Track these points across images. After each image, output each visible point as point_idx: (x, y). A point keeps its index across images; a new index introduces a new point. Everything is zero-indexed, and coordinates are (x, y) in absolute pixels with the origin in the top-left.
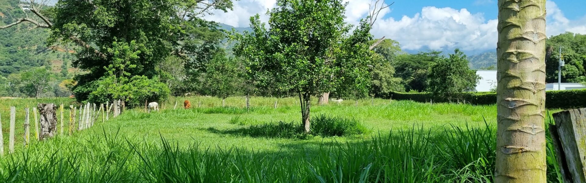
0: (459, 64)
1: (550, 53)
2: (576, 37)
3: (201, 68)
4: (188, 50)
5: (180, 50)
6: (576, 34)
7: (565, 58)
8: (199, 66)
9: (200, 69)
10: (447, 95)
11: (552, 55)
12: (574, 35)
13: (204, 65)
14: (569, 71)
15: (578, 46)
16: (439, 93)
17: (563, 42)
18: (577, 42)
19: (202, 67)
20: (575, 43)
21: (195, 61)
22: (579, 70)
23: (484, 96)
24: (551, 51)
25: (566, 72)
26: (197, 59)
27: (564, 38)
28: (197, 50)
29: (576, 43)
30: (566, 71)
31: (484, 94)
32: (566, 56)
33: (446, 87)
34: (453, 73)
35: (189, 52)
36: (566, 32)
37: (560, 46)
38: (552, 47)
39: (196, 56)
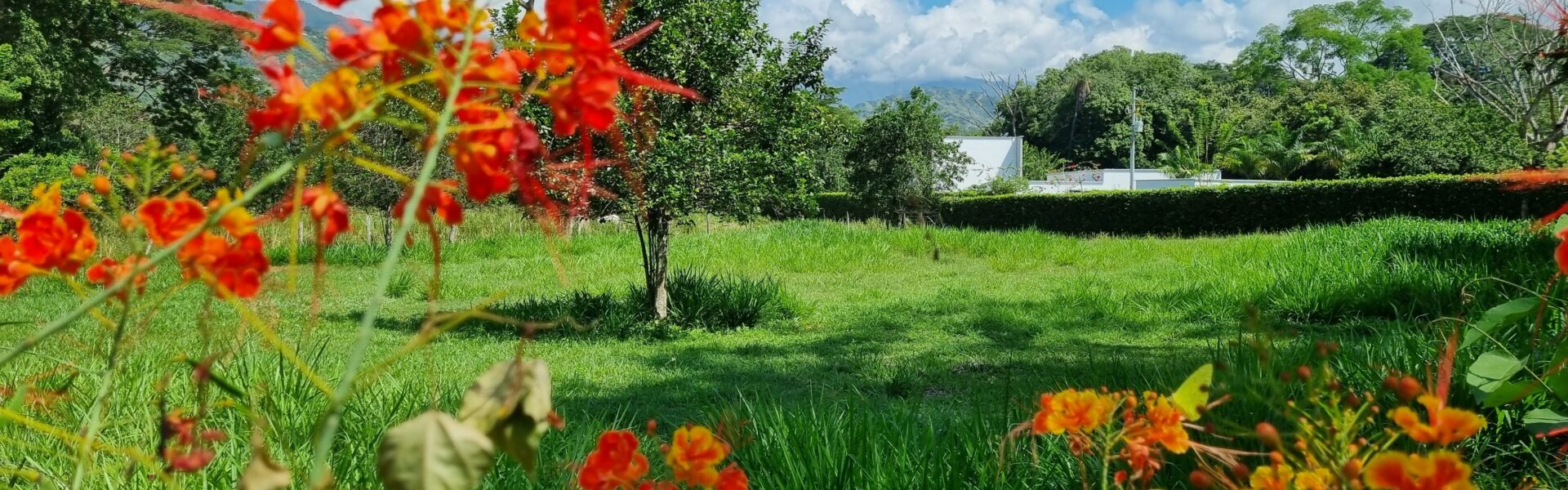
0: (921, 126)
1: (1084, 95)
2: (1135, 59)
3: (177, 122)
4: (131, 71)
5: (109, 68)
6: (1136, 53)
7: (1116, 107)
8: (172, 120)
9: (176, 128)
10: (894, 202)
11: (1089, 100)
12: (1133, 55)
13: (188, 117)
14: (1124, 138)
15: (1142, 81)
16: (877, 199)
17: (1109, 70)
18: (1139, 72)
19: (180, 121)
20: (1135, 74)
21: (155, 103)
22: (1144, 138)
23: (968, 202)
24: (1087, 92)
25: (1117, 142)
26: (163, 97)
27: (1112, 60)
28: (162, 71)
29: (1138, 74)
30: (1119, 139)
31: (968, 198)
32: (1117, 104)
33: (890, 184)
34: (911, 148)
35: (135, 75)
36: (1115, 47)
37: (1103, 78)
38: (1088, 81)
39: (160, 89)
